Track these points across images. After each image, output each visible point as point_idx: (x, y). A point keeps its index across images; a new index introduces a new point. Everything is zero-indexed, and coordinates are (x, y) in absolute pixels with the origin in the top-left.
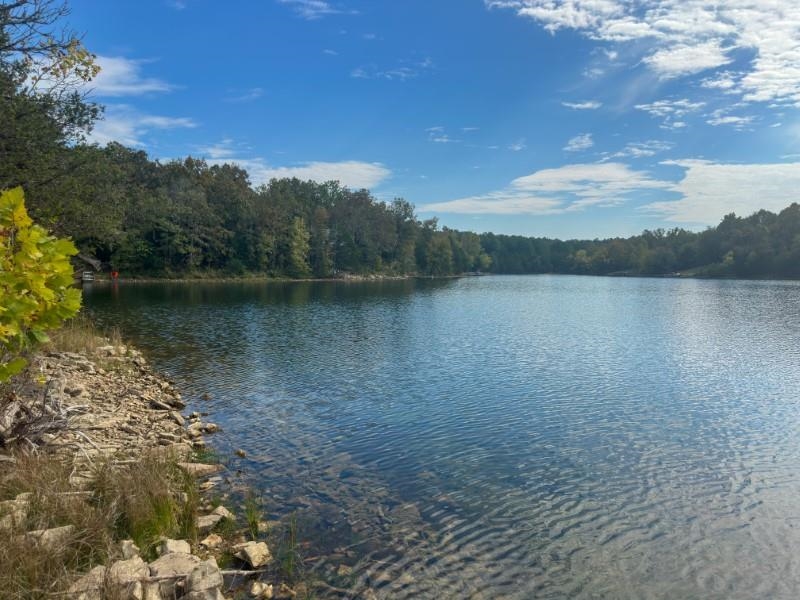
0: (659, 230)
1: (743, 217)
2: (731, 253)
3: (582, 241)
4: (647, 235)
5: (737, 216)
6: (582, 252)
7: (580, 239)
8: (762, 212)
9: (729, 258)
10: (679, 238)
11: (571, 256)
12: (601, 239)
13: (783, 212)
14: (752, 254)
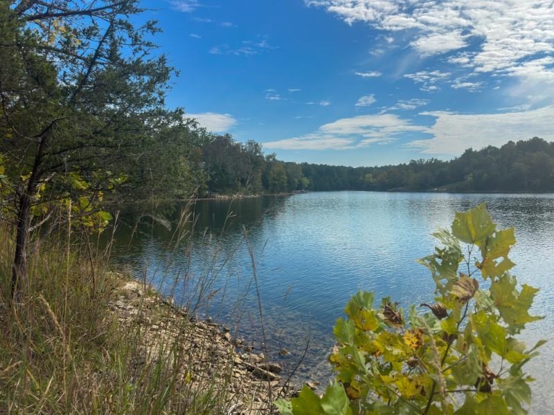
0: (421, 160)
1: (478, 150)
2: (471, 174)
3: (367, 168)
4: (413, 164)
5: (473, 150)
6: (368, 175)
7: (365, 166)
8: (490, 147)
9: (470, 178)
10: (435, 165)
11: (361, 178)
12: (379, 166)
13: (503, 147)
14: (486, 175)
